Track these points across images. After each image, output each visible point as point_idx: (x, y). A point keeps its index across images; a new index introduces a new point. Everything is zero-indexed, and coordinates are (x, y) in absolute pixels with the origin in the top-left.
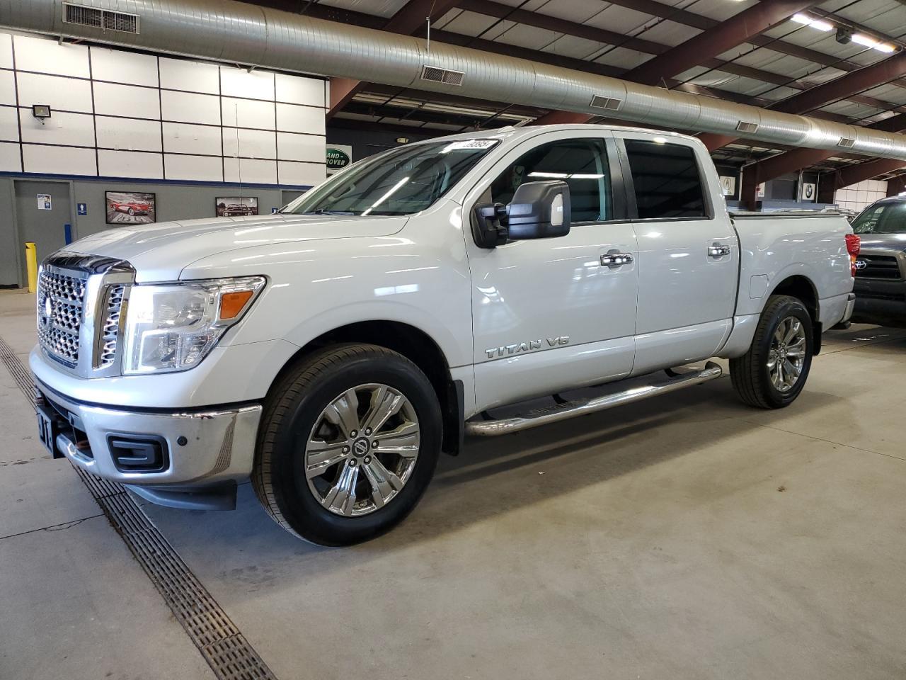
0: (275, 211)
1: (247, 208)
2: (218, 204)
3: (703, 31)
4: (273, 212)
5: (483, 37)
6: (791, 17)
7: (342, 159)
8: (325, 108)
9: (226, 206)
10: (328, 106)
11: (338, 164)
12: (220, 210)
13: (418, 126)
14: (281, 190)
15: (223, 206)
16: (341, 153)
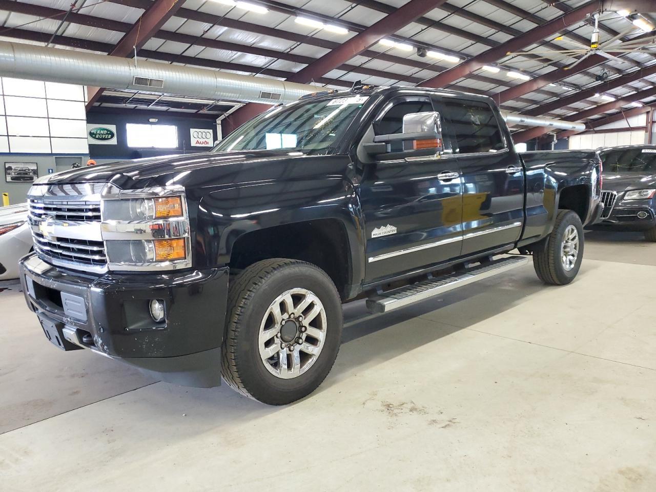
0: (51, 171)
1: (29, 170)
2: (7, 167)
3: (331, 50)
4: (49, 172)
5: (184, 54)
6: (379, 40)
7: (109, 134)
8: (85, 102)
9: (13, 168)
10: (86, 100)
11: (106, 137)
12: (8, 171)
13: (133, 108)
14: (54, 157)
15: (10, 168)
16: (107, 130)
